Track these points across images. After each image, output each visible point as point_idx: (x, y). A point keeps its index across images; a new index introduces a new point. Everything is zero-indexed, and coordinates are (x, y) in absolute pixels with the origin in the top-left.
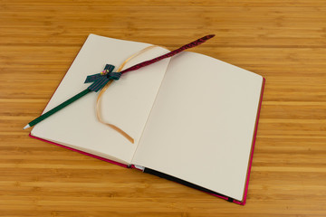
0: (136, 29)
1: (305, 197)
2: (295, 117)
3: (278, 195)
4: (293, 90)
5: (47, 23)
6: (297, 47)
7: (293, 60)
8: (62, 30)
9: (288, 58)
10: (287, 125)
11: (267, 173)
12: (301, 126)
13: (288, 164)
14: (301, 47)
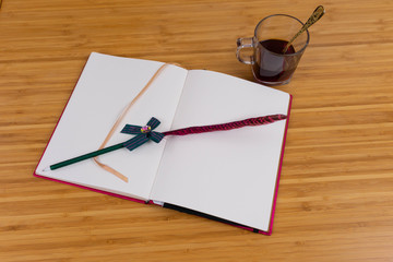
0: (171, 34)
1: (366, 204)
2: (353, 123)
3: (338, 205)
4: (349, 93)
5: (66, 33)
6: (351, 44)
7: (348, 59)
8: (85, 40)
9: (343, 57)
10: (345, 132)
11: (326, 184)
12: (360, 131)
13: (348, 173)
14: (356, 43)
